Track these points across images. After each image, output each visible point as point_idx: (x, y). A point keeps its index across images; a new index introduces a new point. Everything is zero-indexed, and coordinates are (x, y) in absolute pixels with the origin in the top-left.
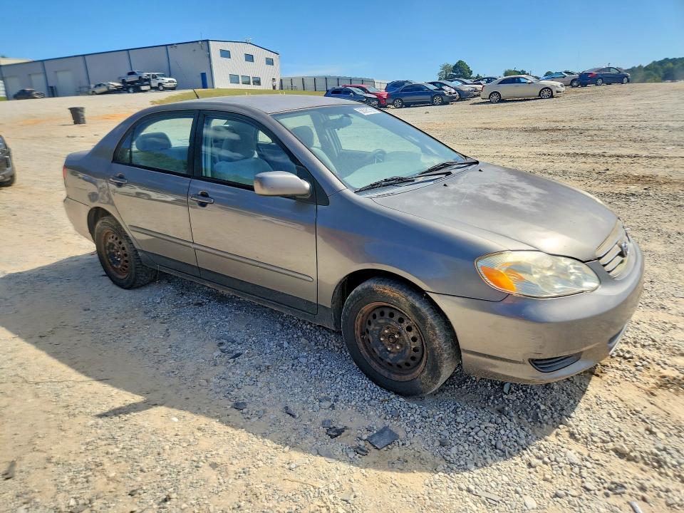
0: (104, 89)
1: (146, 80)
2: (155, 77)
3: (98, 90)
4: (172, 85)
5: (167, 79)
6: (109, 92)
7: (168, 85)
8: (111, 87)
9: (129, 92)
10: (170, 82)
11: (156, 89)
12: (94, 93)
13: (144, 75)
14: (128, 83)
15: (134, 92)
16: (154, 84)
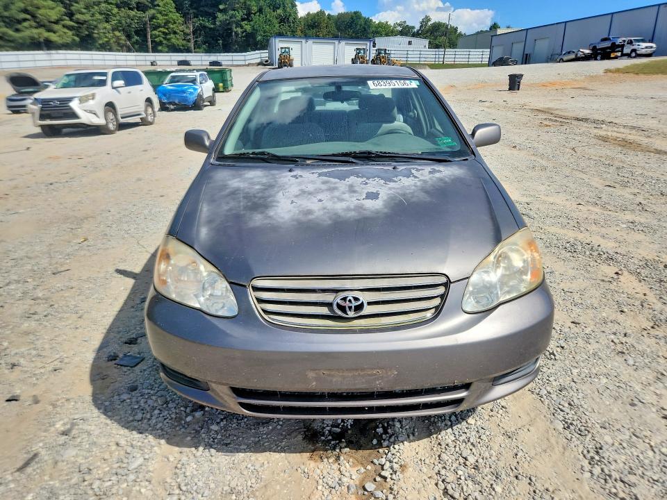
0: (573, 56)
1: (618, 46)
2: (630, 42)
3: (565, 58)
4: (649, 51)
5: (644, 45)
6: (577, 59)
7: (643, 51)
8: (580, 54)
9: (596, 59)
10: (646, 47)
11: (629, 55)
12: (562, 61)
13: (619, 41)
14: (600, 49)
15: (602, 59)
16: (627, 50)
